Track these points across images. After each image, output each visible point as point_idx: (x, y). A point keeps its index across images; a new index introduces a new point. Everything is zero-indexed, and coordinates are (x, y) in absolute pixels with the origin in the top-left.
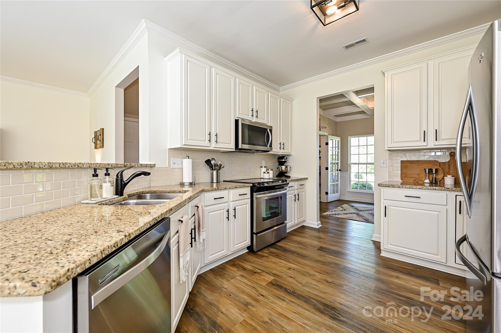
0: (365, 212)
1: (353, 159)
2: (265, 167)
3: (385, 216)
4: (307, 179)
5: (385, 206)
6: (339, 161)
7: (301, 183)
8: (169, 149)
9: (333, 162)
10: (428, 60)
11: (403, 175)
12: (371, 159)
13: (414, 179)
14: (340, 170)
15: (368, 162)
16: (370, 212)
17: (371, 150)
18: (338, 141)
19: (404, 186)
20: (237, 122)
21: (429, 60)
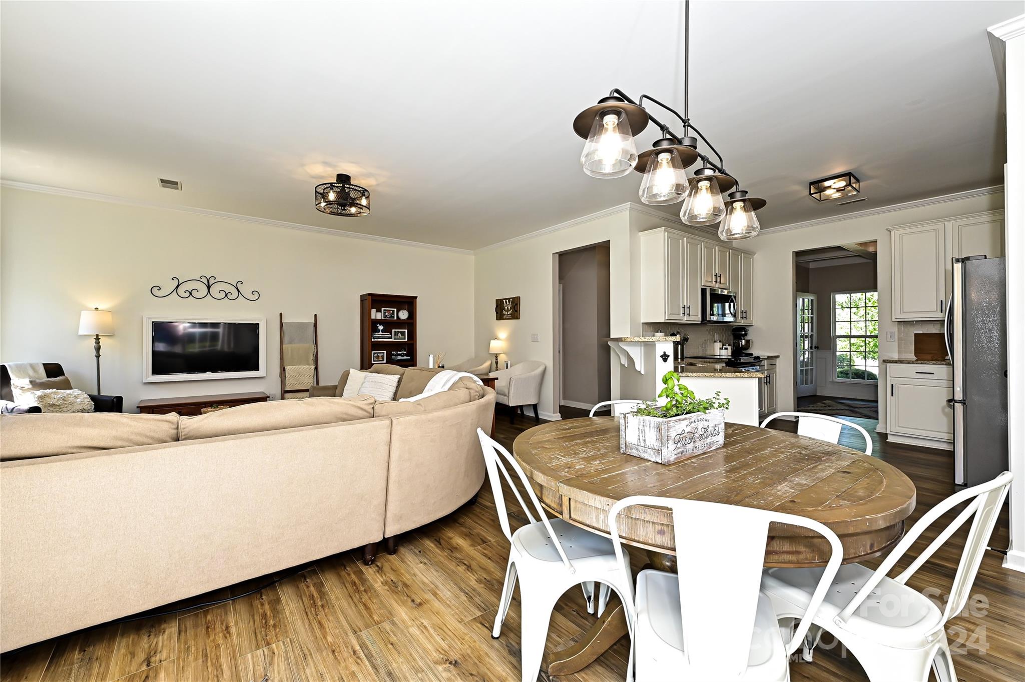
0: (865, 409)
1: (841, 329)
2: (720, 342)
3: (892, 395)
4: (778, 357)
5: (892, 385)
6: (815, 333)
7: (772, 362)
8: (642, 323)
9: (804, 334)
10: (945, 221)
11: (917, 352)
12: (872, 329)
13: (932, 355)
14: (815, 347)
15: (868, 334)
16: (873, 409)
17: (874, 313)
18: (812, 300)
19: (919, 362)
20: (704, 291)
21: (948, 221)
